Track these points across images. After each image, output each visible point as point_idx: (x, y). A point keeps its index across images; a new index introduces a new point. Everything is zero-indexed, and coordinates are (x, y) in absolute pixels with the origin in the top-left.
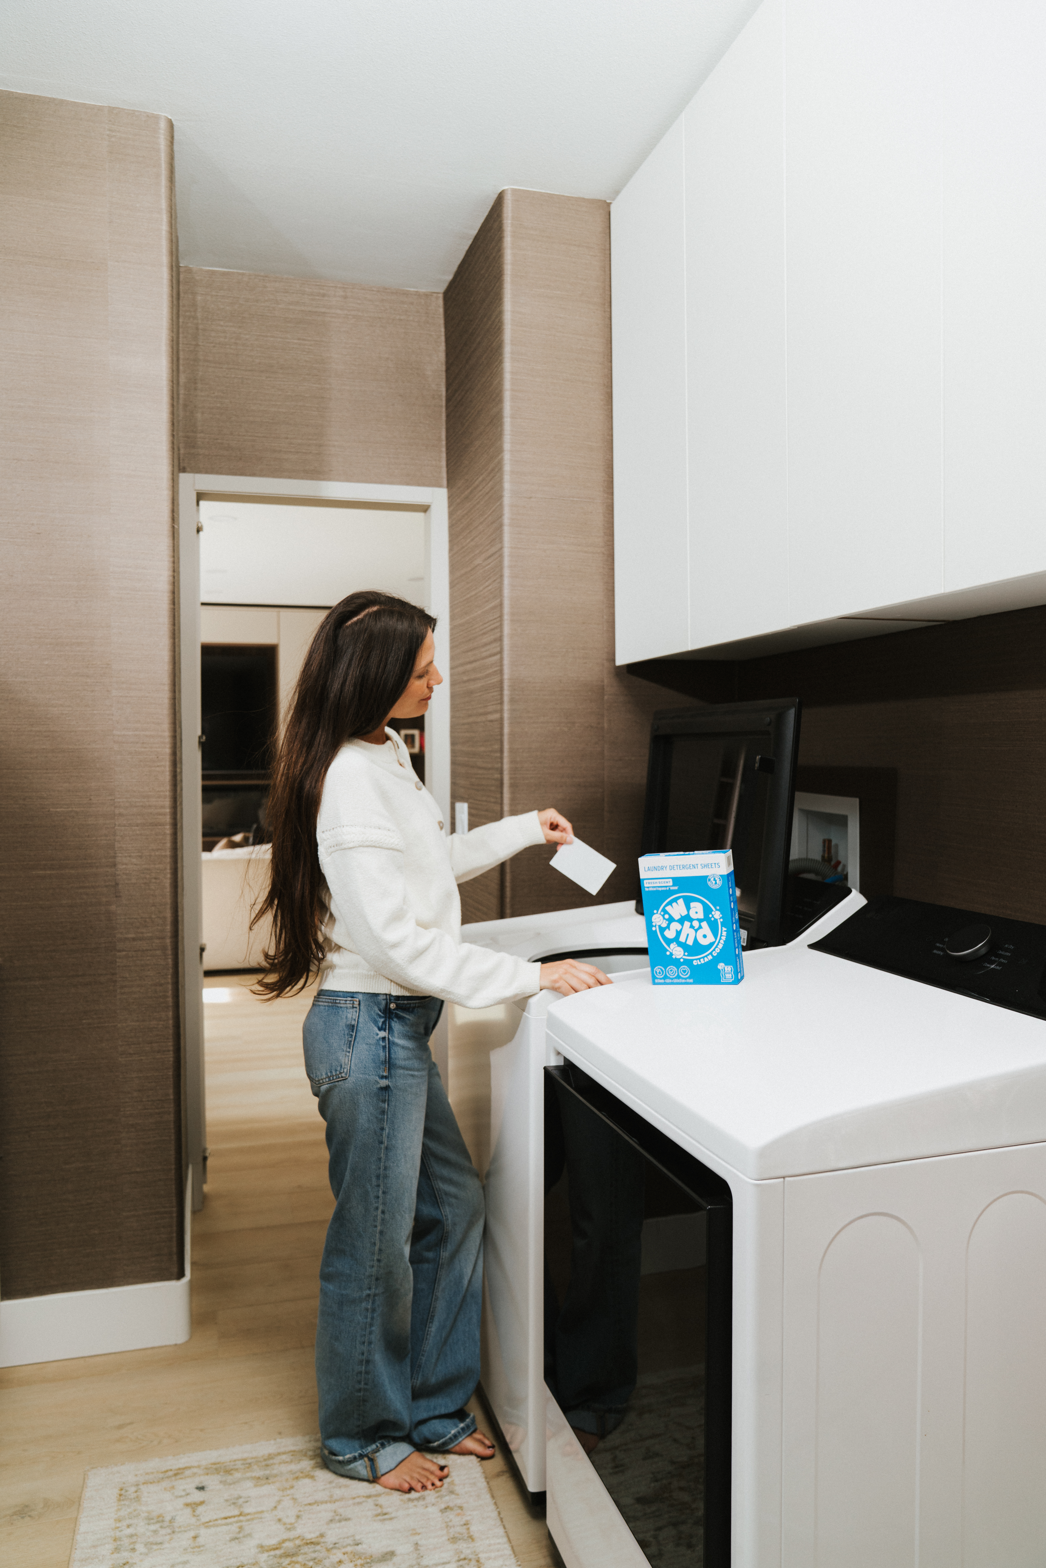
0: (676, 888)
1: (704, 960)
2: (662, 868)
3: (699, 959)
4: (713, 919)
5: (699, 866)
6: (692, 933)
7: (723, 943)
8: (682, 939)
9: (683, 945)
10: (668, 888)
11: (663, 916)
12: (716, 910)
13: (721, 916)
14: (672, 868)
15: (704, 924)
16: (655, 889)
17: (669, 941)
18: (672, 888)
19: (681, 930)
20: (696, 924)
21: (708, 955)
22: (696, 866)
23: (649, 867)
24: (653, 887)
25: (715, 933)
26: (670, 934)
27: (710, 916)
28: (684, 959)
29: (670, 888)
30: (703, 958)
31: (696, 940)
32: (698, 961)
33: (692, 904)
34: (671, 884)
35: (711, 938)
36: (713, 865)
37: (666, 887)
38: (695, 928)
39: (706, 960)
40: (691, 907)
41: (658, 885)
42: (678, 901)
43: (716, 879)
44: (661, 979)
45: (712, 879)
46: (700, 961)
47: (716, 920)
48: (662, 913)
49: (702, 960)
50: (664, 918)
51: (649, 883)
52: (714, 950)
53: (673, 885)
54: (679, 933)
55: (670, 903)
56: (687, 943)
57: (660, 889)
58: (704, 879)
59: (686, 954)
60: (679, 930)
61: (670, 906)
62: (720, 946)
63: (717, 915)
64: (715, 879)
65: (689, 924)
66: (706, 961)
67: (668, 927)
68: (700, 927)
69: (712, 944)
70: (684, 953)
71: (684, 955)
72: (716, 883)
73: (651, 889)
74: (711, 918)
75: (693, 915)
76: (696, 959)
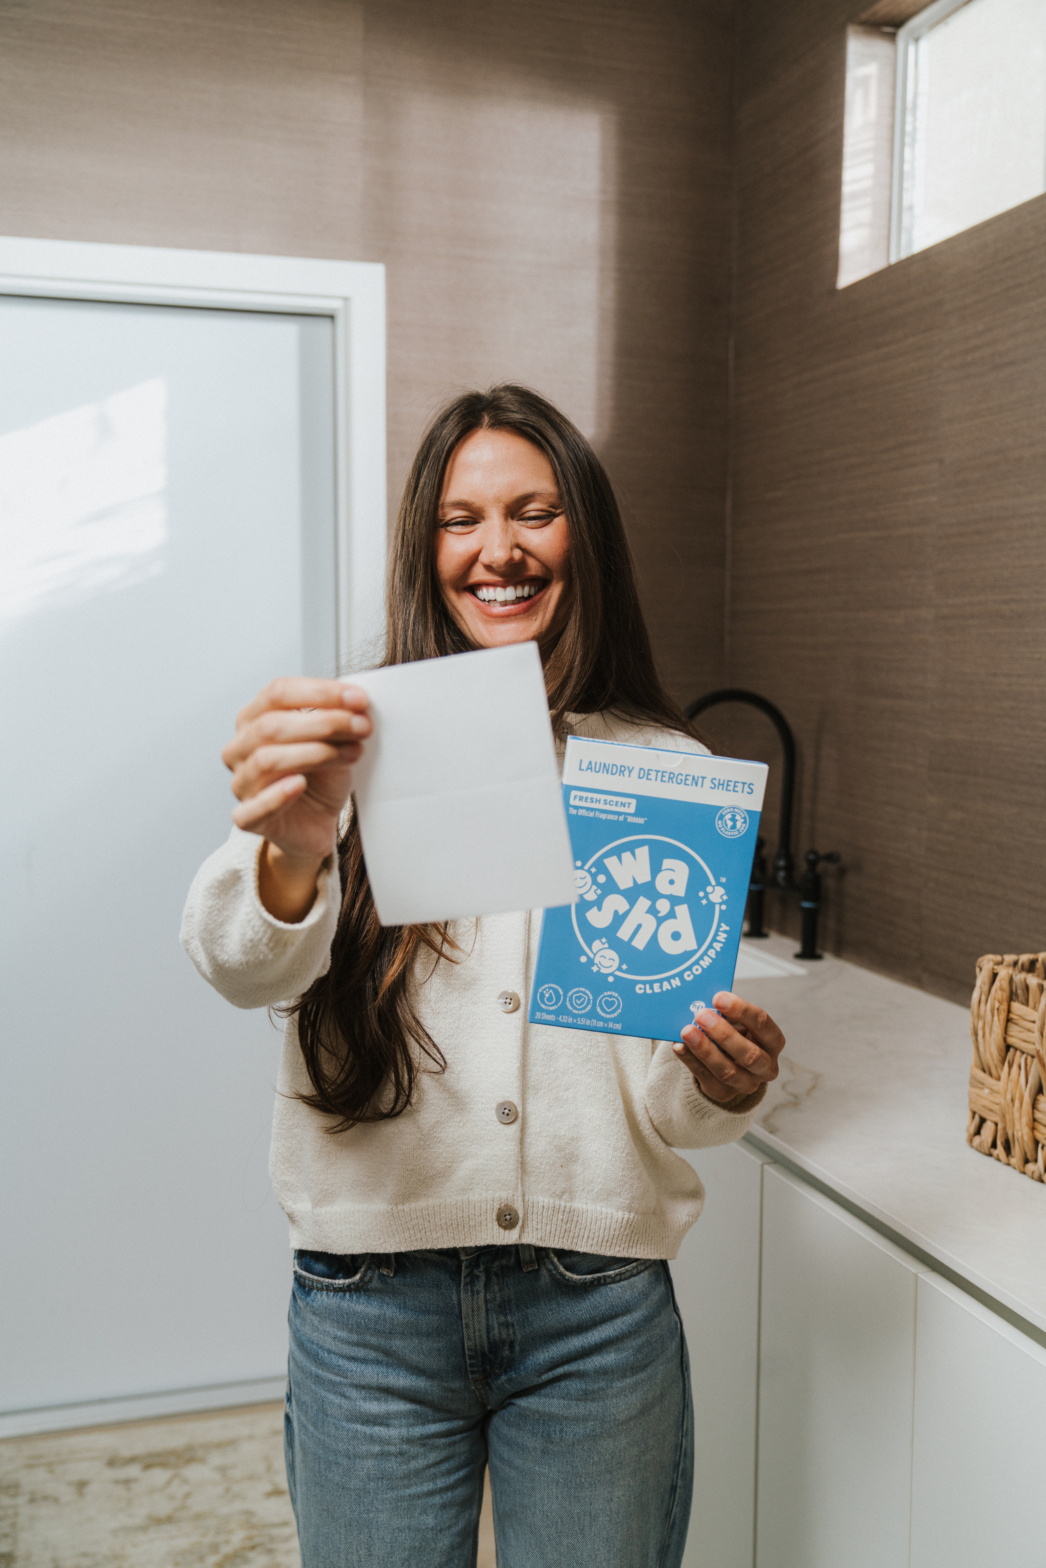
0: (641, 821)
1: (661, 987)
2: (622, 770)
3: (651, 983)
4: (704, 902)
5: (708, 782)
6: (650, 923)
7: (714, 957)
8: (624, 933)
9: (624, 949)
10: (621, 818)
11: (594, 877)
12: (719, 884)
13: (725, 897)
14: (645, 774)
15: (682, 910)
16: (591, 815)
17: (592, 934)
18: (630, 819)
19: (627, 913)
20: (663, 906)
21: (673, 977)
22: (700, 780)
23: (590, 763)
24: (588, 809)
25: (701, 932)
26: (599, 919)
27: (701, 894)
28: (616, 977)
29: (625, 819)
30: (661, 981)
31: (654, 939)
32: (648, 986)
33: (667, 863)
34: (632, 810)
35: (688, 942)
36: (740, 786)
37: (619, 814)
38: (659, 915)
39: (666, 986)
40: (663, 869)
41: (601, 806)
42: (637, 851)
43: (738, 817)
44: (549, 1012)
45: (729, 816)
46: (652, 988)
47: (711, 905)
48: (593, 870)
49: (656, 986)
50: (595, 882)
51: (581, 799)
52: (689, 968)
53: (635, 815)
54: (619, 919)
55: (617, 852)
56: (634, 943)
57: (603, 816)
58: (711, 812)
59: (624, 967)
60: (621, 912)
61: (615, 858)
62: (706, 962)
63: (717, 894)
64: (734, 816)
65: (648, 903)
66: (664, 989)
67: (598, 903)
68: (672, 915)
69: (688, 955)
70: (621, 964)
71: (619, 969)
72: (734, 827)
73: (582, 812)
74: (702, 898)
75: (662, 885)
76: (644, 983)
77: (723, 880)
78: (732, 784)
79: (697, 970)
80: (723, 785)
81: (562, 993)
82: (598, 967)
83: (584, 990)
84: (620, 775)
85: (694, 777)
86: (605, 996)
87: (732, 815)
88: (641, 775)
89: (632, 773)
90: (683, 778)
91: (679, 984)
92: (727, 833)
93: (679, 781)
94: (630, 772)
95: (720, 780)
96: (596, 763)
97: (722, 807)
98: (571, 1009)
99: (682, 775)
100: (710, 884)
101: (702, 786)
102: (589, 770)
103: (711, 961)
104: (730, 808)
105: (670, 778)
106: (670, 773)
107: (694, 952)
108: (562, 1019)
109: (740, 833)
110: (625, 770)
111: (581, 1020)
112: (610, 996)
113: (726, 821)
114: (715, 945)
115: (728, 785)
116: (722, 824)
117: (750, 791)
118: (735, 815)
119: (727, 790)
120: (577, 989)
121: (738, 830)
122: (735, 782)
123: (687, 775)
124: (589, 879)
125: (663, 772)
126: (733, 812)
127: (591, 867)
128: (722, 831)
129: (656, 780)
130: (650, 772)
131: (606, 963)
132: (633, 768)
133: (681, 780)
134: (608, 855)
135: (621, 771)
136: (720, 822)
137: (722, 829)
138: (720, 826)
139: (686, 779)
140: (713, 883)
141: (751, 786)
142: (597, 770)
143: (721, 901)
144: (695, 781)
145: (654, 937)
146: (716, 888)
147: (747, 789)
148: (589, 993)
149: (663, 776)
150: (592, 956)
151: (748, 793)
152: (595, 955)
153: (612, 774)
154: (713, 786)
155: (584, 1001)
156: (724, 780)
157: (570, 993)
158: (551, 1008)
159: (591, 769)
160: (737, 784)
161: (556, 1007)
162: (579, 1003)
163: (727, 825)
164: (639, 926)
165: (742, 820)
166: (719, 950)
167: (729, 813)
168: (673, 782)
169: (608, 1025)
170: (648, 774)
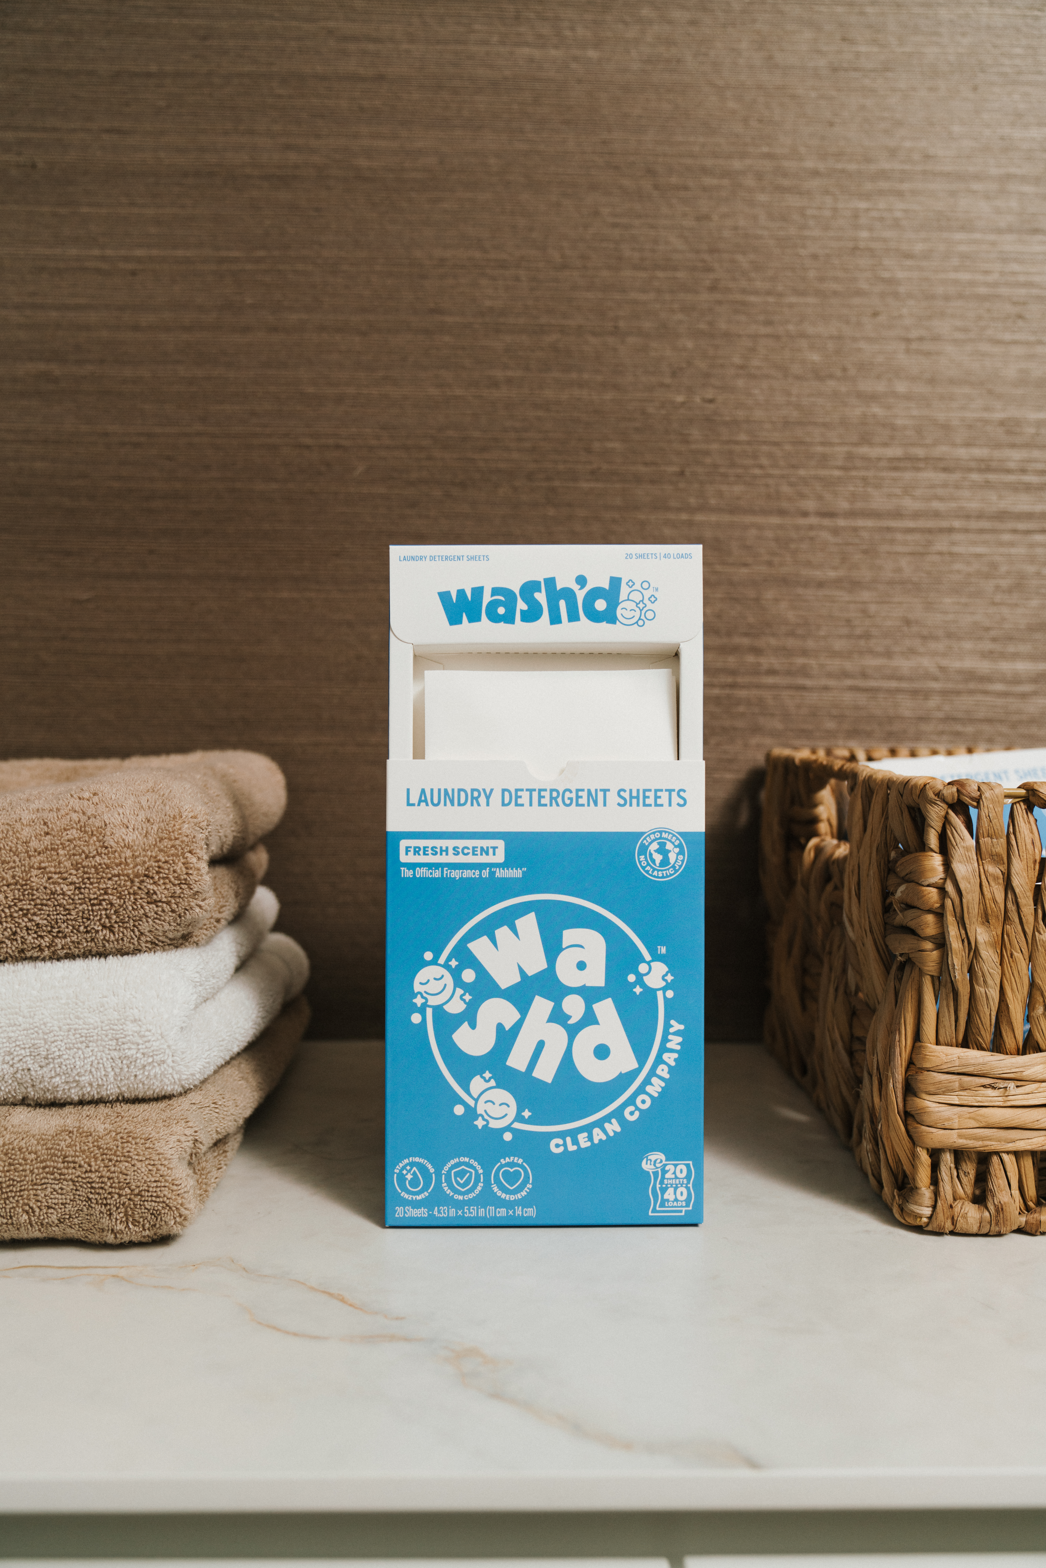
77: (663, 950)
78: (651, 794)
79: (643, 1102)
80: (637, 798)
81: (432, 1170)
82: (484, 1119)
83: (467, 1160)
84: (472, 805)
85: (589, 791)
86: (502, 1166)
87: (659, 843)
88: (507, 801)
89: (490, 800)
90: (573, 795)
91: (618, 1129)
92: (655, 873)
93: (568, 802)
94: (488, 798)
95: (631, 791)
96: (432, 790)
97: (643, 833)
98: (452, 1194)
99: (571, 792)
100: (644, 961)
101: (605, 805)
102: (423, 804)
103: (663, 1084)
104: (654, 833)
105: (551, 798)
106: (552, 791)
107: (634, 1074)
108: (439, 1212)
109: (676, 871)
110: (479, 795)
111: (469, 1209)
112: (512, 1165)
113: (651, 854)
114: (666, 1056)
115: (645, 797)
116: (646, 860)
117: (682, 802)
118: (665, 843)
119: (645, 805)
120: (456, 1160)
121: (673, 867)
122: (656, 791)
123: (578, 791)
124: (448, 979)
125: (540, 790)
126: (661, 838)
127: (449, 959)
128: (647, 872)
129: (531, 805)
130: (519, 793)
131: (496, 1111)
132: (492, 790)
133: (571, 799)
134: (473, 935)
135: (473, 798)
136: (642, 858)
137: (648, 868)
138: (644, 864)
139: (578, 797)
140: (648, 957)
141: (682, 793)
142: (436, 801)
143: (664, 984)
144: (593, 798)
145: (568, 1057)
146: (652, 964)
147: (675, 799)
148: (475, 1164)
149: (540, 797)
150: (471, 1103)
151: (679, 805)
152: (476, 1100)
153: (459, 804)
154: (622, 802)
155: (470, 1178)
156: (638, 791)
157: (446, 1168)
158: (419, 1198)
159: (426, 801)
160: (659, 794)
161: (426, 1194)
162: (462, 1182)
163: (653, 861)
164: (541, 1045)
165: (677, 850)
166: (673, 1064)
167: (653, 841)
168: (558, 805)
169: (514, 1212)
170: (517, 797)
